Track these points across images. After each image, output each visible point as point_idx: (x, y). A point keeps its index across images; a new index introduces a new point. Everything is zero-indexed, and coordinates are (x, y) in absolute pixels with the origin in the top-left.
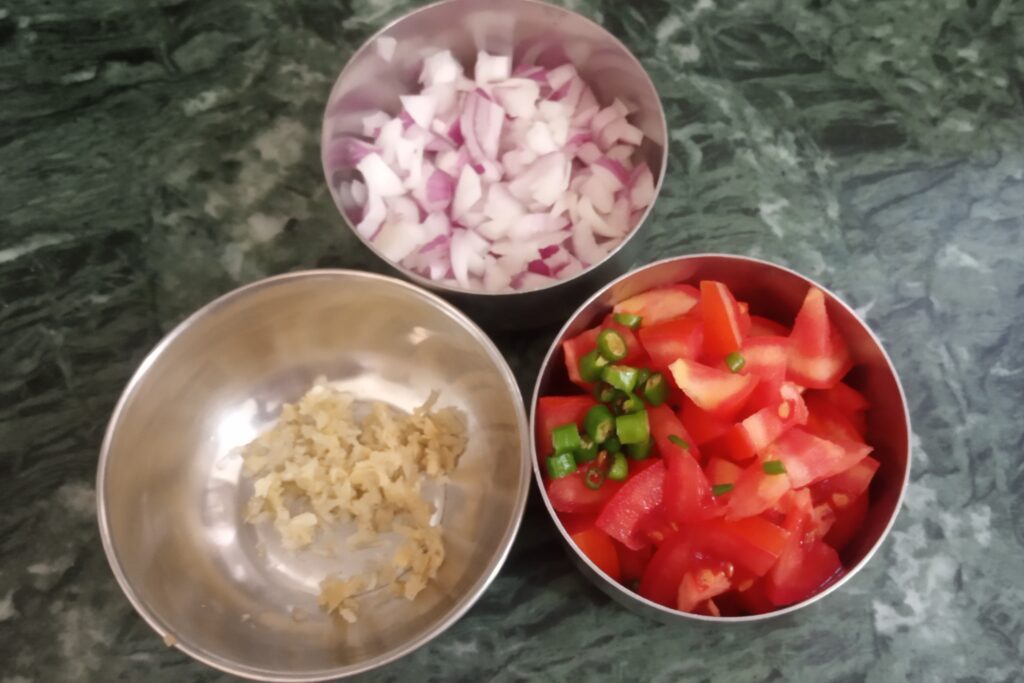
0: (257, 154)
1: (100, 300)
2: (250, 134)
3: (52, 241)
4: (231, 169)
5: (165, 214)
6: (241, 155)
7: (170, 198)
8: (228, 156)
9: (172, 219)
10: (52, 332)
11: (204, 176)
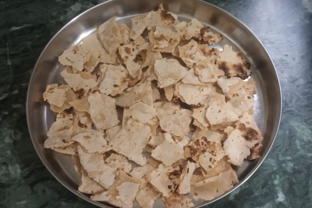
0: (71, 9)
1: (38, 36)
2: (70, 6)
3: (28, 25)
4: (66, 12)
5: (52, 20)
6: (68, 10)
7: (52, 17)
8: (65, 10)
9: (53, 21)
10: (28, 42)
11: (60, 13)
